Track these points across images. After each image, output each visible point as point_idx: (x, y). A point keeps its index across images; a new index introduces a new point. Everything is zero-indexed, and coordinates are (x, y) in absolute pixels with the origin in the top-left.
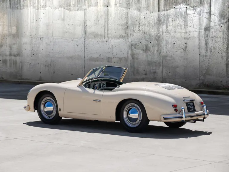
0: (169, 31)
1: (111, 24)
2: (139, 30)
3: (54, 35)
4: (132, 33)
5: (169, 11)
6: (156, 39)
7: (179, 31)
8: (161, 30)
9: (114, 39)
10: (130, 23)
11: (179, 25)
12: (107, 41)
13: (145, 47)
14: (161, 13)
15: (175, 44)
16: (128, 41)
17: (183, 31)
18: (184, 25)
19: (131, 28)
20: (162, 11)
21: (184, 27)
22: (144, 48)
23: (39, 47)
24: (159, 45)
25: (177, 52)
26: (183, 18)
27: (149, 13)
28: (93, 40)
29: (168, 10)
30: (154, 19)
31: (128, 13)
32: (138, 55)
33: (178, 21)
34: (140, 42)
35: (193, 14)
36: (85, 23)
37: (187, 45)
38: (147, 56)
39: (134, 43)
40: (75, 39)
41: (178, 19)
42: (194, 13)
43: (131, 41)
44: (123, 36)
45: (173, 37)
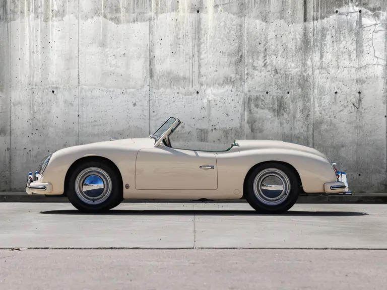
0: (326, 66)
1: (206, 53)
2: (265, 64)
3: (82, 81)
4: (251, 71)
5: (325, 20)
6: (300, 84)
7: (345, 65)
8: (309, 63)
9: (212, 88)
10: (245, 49)
11: (345, 50)
12: (198, 93)
13: (276, 103)
14: (311, 25)
15: (338, 95)
16: (243, 92)
17: (354, 64)
18: (356, 51)
19: (248, 60)
20: (312, 20)
21: (356, 56)
22: (276, 106)
23: (49, 112)
24: (305, 97)
25: (342, 113)
26: (353, 36)
27: (286, 24)
28: (168, 90)
29: (323, 18)
30: (296, 39)
31: (241, 26)
32: (263, 121)
33: (344, 42)
34: (267, 93)
35: (373, 27)
36: (151, 51)
37: (362, 95)
38: (281, 124)
39: (254, 94)
40: (129, 88)
41: (345, 37)
42: (376, 24)
43: (249, 91)
44: (231, 78)
45: (334, 79)
